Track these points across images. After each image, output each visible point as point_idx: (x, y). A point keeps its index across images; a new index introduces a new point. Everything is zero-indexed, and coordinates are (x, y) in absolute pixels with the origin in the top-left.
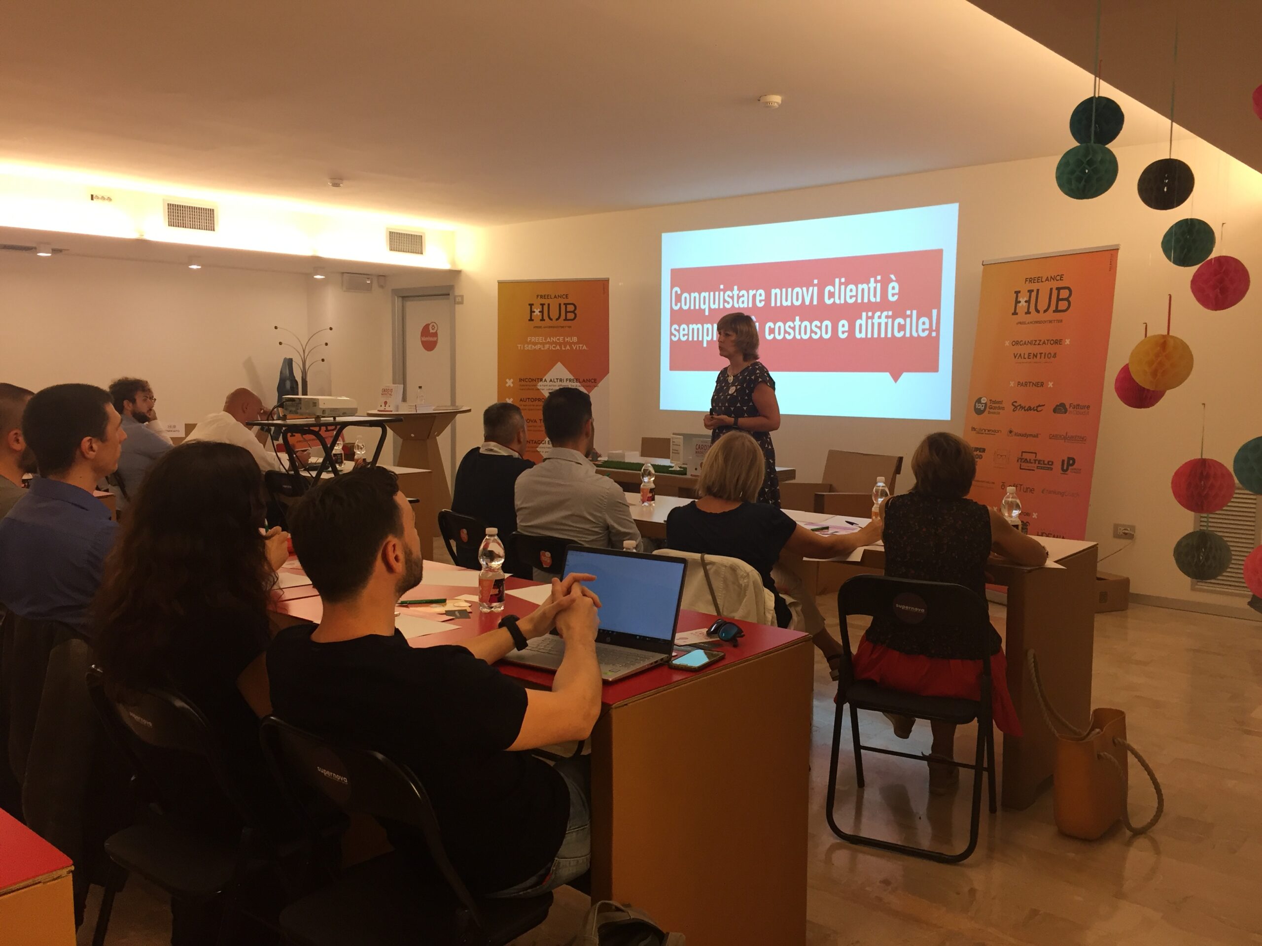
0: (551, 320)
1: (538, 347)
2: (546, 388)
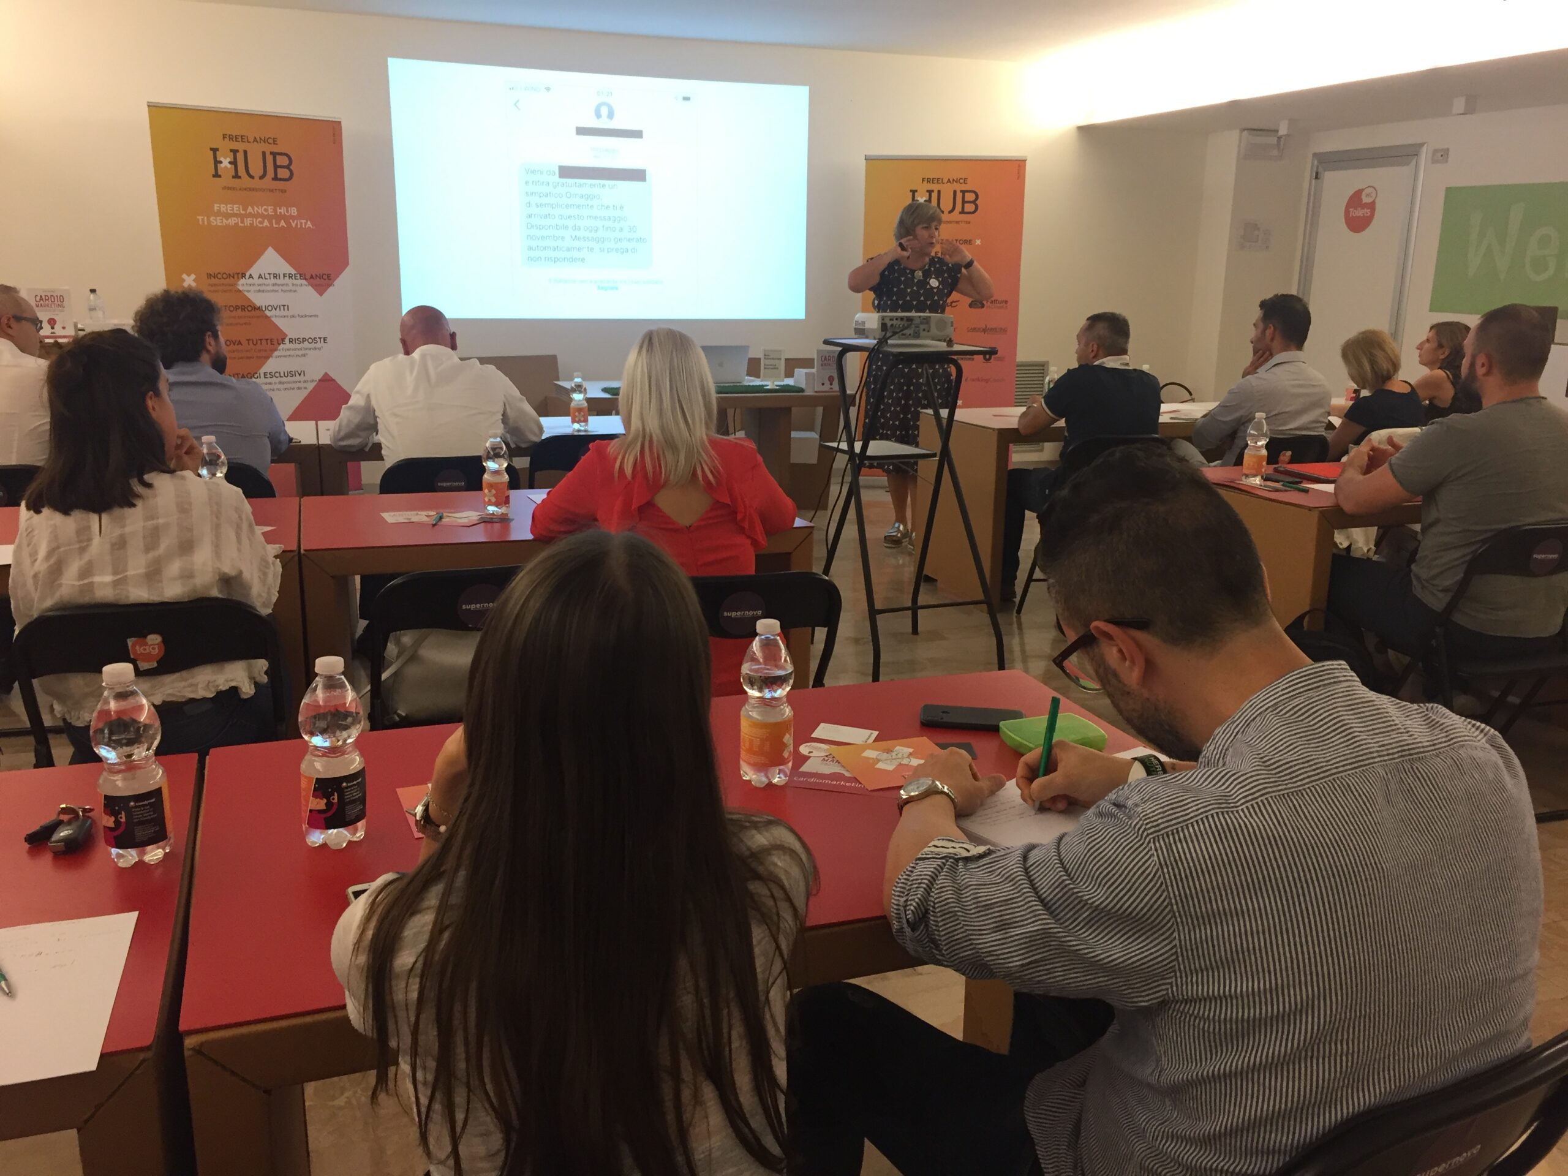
0: (252, 177)
1: (232, 221)
2: (252, 288)
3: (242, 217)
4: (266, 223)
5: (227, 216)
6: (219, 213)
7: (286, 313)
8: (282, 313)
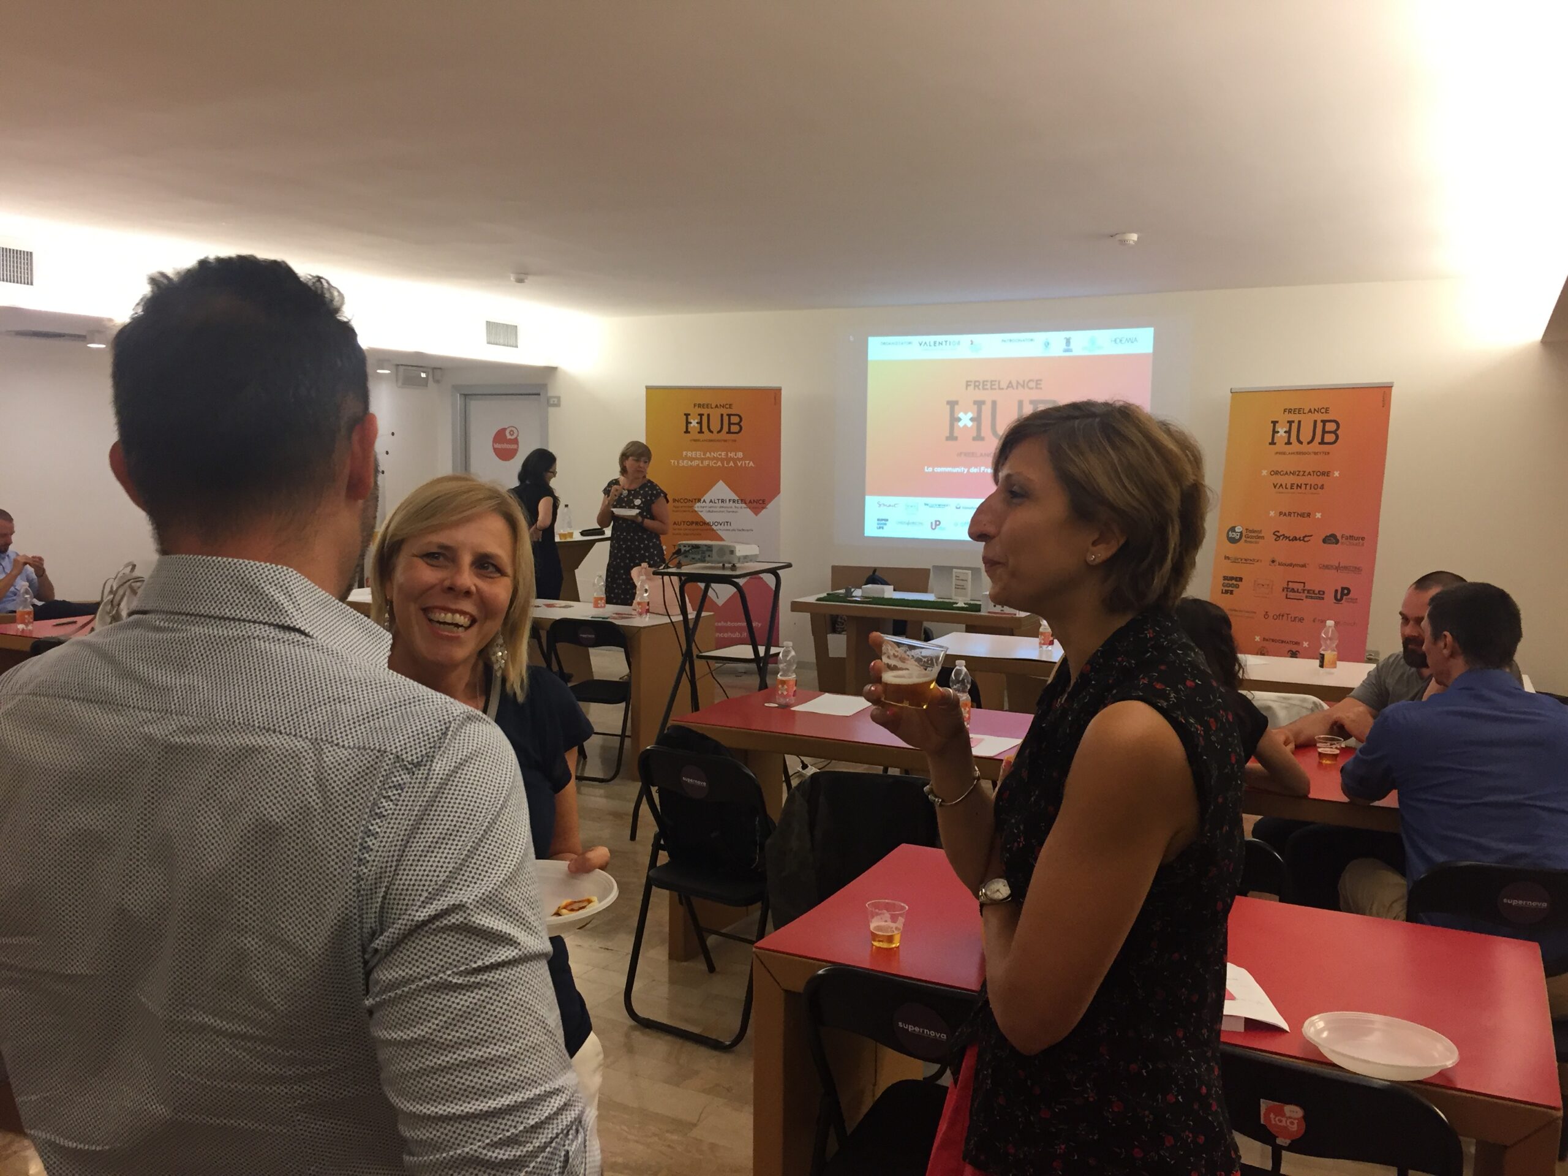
1: (695, 463)
2: (704, 509)
3: (702, 460)
4: (719, 464)
5: (692, 459)
6: (686, 458)
7: (729, 527)
8: (726, 527)
